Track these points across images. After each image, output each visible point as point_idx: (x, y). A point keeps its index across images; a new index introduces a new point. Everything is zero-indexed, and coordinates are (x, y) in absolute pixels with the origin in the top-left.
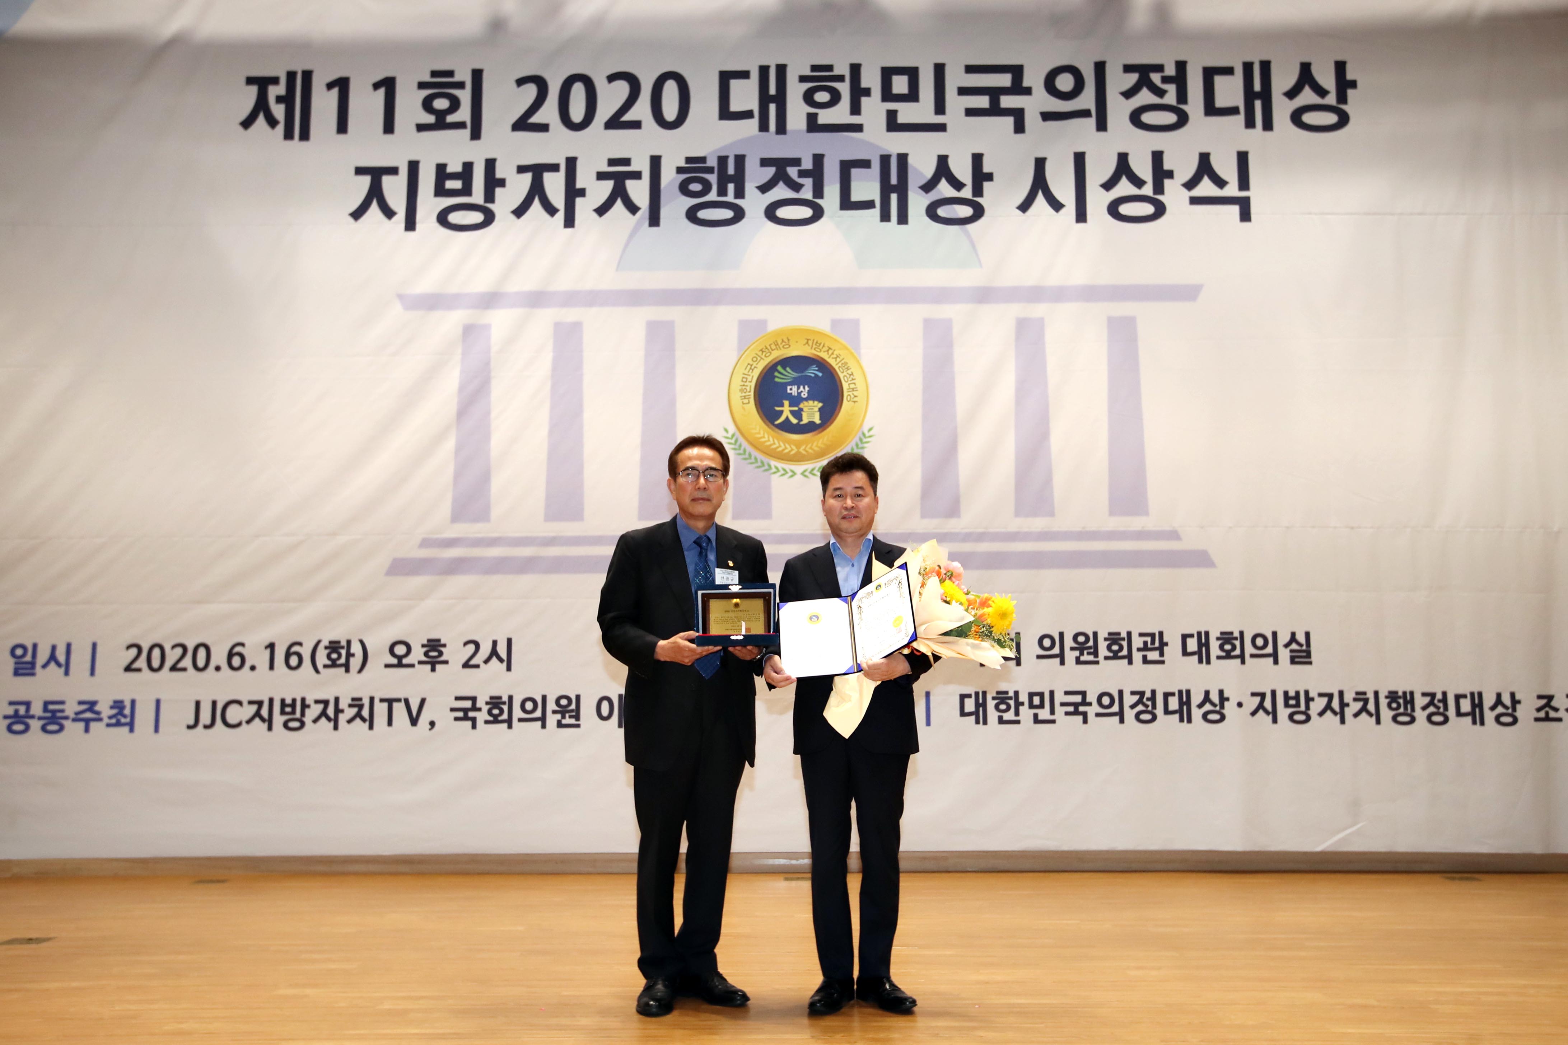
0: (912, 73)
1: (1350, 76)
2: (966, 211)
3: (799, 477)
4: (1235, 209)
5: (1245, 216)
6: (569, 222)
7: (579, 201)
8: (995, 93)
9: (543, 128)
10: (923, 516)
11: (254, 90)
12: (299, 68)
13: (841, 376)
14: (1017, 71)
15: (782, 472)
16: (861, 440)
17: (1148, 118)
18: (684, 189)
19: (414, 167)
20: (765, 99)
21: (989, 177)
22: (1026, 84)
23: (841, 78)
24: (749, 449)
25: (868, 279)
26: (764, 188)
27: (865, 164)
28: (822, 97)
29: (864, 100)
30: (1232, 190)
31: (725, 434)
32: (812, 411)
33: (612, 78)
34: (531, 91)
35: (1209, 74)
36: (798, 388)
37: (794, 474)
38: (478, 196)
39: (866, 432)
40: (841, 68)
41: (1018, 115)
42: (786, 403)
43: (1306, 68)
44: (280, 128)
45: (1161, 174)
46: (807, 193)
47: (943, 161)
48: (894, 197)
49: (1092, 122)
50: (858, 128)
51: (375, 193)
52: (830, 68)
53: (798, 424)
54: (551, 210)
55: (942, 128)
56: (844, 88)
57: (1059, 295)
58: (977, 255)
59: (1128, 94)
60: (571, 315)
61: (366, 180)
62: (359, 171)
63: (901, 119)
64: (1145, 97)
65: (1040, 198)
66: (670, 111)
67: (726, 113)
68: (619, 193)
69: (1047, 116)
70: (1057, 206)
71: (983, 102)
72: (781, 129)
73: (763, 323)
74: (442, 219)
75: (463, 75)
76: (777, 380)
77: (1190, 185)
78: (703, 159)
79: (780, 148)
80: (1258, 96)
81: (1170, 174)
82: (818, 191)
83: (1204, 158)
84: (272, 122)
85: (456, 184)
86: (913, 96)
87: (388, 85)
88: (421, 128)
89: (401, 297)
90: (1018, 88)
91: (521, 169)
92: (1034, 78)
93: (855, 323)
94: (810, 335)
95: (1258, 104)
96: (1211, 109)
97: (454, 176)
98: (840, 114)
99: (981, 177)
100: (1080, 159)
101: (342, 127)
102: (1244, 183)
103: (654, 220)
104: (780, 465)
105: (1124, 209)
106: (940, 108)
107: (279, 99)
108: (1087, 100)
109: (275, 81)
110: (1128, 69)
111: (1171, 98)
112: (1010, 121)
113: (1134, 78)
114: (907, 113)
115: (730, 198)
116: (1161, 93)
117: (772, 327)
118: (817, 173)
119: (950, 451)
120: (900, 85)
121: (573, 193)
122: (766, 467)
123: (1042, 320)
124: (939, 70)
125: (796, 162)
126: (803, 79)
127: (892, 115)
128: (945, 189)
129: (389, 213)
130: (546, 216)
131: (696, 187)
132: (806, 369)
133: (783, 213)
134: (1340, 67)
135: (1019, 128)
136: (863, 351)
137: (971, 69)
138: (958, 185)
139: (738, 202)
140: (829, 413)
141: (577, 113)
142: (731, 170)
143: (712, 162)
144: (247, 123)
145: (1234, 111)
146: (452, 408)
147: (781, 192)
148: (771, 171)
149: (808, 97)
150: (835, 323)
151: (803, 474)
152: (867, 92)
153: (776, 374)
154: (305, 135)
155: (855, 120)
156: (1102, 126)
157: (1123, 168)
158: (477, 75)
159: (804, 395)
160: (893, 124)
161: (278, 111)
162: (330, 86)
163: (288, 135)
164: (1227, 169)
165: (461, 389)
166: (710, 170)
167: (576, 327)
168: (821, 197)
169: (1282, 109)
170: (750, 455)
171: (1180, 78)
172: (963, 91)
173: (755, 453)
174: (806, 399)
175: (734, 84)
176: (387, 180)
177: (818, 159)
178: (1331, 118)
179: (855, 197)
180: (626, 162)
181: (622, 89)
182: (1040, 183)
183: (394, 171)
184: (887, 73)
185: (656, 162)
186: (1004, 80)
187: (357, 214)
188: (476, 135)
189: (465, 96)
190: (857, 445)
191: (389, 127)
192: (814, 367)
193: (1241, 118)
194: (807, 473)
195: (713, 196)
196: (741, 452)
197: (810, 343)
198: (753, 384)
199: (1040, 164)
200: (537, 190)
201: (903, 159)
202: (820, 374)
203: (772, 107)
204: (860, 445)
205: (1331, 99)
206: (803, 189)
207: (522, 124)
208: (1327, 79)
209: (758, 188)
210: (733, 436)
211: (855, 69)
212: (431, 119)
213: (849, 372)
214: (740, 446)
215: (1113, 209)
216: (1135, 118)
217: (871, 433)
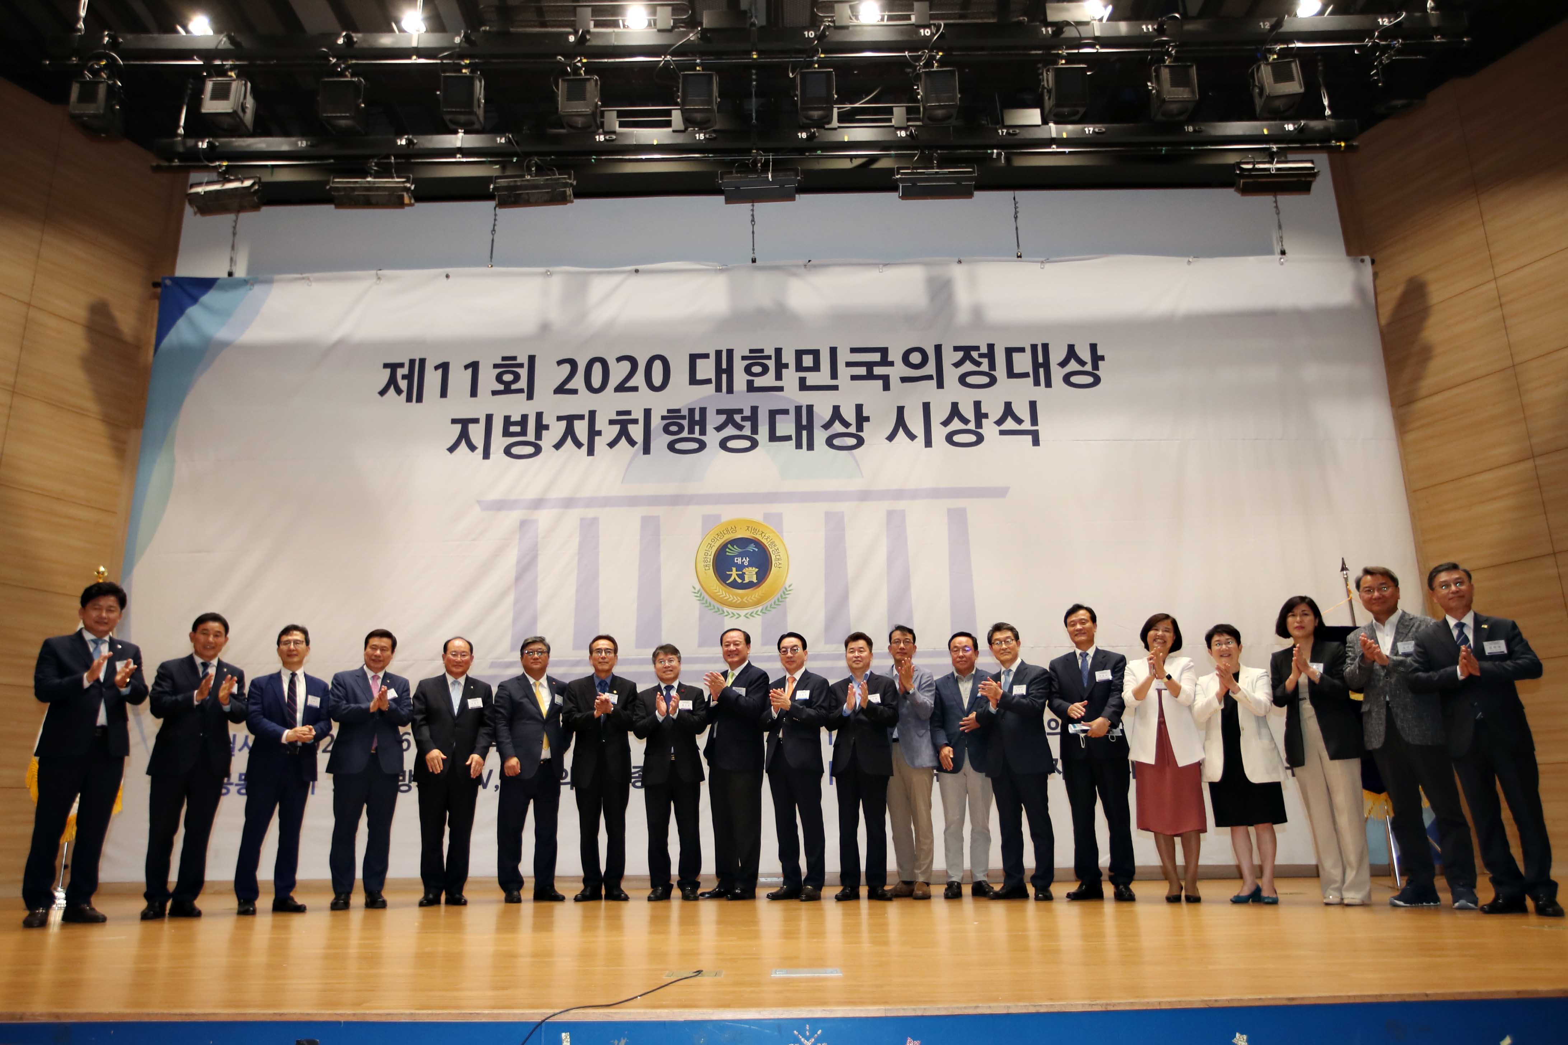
0: (816, 353)
1: (1099, 353)
2: (852, 441)
3: (742, 618)
4: (1029, 438)
5: (1036, 442)
6: (591, 452)
7: (597, 438)
8: (870, 365)
9: (574, 392)
10: (826, 643)
11: (388, 371)
12: (417, 357)
13: (770, 550)
14: (884, 351)
15: (732, 615)
16: (784, 593)
17: (970, 380)
18: (666, 430)
19: (489, 418)
20: (719, 371)
21: (867, 419)
22: (890, 359)
23: (769, 357)
24: (710, 600)
25: (788, 486)
26: (719, 429)
27: (786, 412)
28: (757, 369)
29: (784, 371)
30: (1027, 425)
31: (694, 590)
32: (751, 574)
33: (619, 360)
34: (567, 368)
35: (1009, 352)
36: (742, 559)
37: (740, 616)
38: (531, 436)
39: (787, 587)
40: (770, 351)
41: (886, 379)
42: (734, 569)
43: (1071, 348)
44: (404, 395)
45: (980, 416)
46: (747, 431)
47: (836, 409)
48: (804, 433)
49: (934, 382)
50: (781, 389)
51: (464, 435)
52: (762, 351)
53: (742, 583)
54: (579, 445)
55: (835, 388)
56: (771, 364)
57: (915, 494)
58: (860, 469)
59: (957, 365)
60: (591, 513)
61: (459, 427)
62: (454, 421)
63: (809, 383)
64: (968, 366)
65: (901, 431)
66: (657, 380)
67: (693, 381)
68: (624, 433)
69: (904, 380)
70: (912, 437)
71: (862, 371)
72: (730, 390)
73: (718, 517)
74: (507, 451)
75: (523, 359)
76: (727, 554)
77: (999, 422)
78: (679, 411)
79: (728, 402)
80: (1041, 365)
81: (986, 416)
82: (755, 430)
83: (1008, 405)
84: (399, 391)
85: (517, 429)
86: (816, 367)
87: (474, 366)
88: (494, 393)
89: (479, 502)
90: (885, 362)
91: (559, 418)
92: (895, 355)
93: (780, 516)
94: (750, 525)
95: (1041, 371)
96: (1011, 374)
97: (516, 424)
98: (768, 380)
99: (861, 419)
100: (926, 407)
101: (444, 394)
102: (1034, 421)
103: (647, 450)
104: (730, 610)
105: (956, 438)
106: (834, 375)
107: (404, 377)
108: (930, 368)
109: (402, 365)
110: (956, 349)
111: (985, 367)
112: (880, 383)
113: (960, 354)
114: (812, 379)
115: (696, 435)
116: (978, 364)
117: (724, 519)
118: (753, 418)
119: (844, 598)
120: (808, 361)
121: (593, 433)
122: (721, 612)
123: (903, 511)
124: (833, 351)
125: (740, 411)
126: (744, 358)
127: (802, 381)
128: (838, 427)
129: (472, 448)
130: (576, 448)
131: (674, 428)
132: (747, 547)
133: (731, 444)
134: (1093, 347)
135: (886, 387)
136: (785, 534)
137: (853, 350)
138: (846, 424)
139: (702, 438)
140: (762, 575)
141: (596, 382)
142: (697, 417)
143: (685, 412)
144: (382, 393)
145: (1025, 375)
146: (513, 575)
147: (730, 431)
148: (723, 418)
149: (748, 370)
150: (767, 516)
151: (746, 616)
152: (786, 366)
153: (727, 550)
154: (419, 399)
155: (778, 384)
156: (940, 385)
157: (955, 411)
158: (532, 359)
159: (746, 563)
160: (803, 386)
161: (403, 384)
162: (436, 368)
163: (409, 399)
164: (1023, 411)
165: (518, 562)
166: (684, 417)
167: (595, 521)
168: (757, 433)
169: (1058, 374)
170: (710, 604)
171: (990, 354)
172: (849, 364)
173: (713, 602)
174: (747, 567)
175: (699, 362)
176: (472, 427)
177: (754, 409)
178: (1089, 380)
179: (779, 433)
180: (628, 413)
181: (626, 366)
182: (901, 422)
183: (476, 421)
184: (799, 354)
185: (647, 413)
186: (876, 357)
187: (451, 449)
188: (530, 397)
189: (523, 372)
190: (781, 596)
191: (474, 393)
192: (753, 545)
193: (1031, 380)
194: (748, 616)
195: (685, 434)
196: (704, 602)
197: (750, 529)
198: (712, 557)
199: (900, 410)
200: (570, 431)
201: (810, 408)
202: (757, 550)
203: (724, 377)
204: (784, 596)
205: (1088, 368)
206: (744, 429)
207: (560, 390)
208: (1085, 354)
209: (715, 428)
210: (699, 591)
211: (778, 351)
212: (501, 387)
213: (776, 548)
214: (703, 598)
215: (949, 438)
216: (962, 380)
217: (790, 588)
